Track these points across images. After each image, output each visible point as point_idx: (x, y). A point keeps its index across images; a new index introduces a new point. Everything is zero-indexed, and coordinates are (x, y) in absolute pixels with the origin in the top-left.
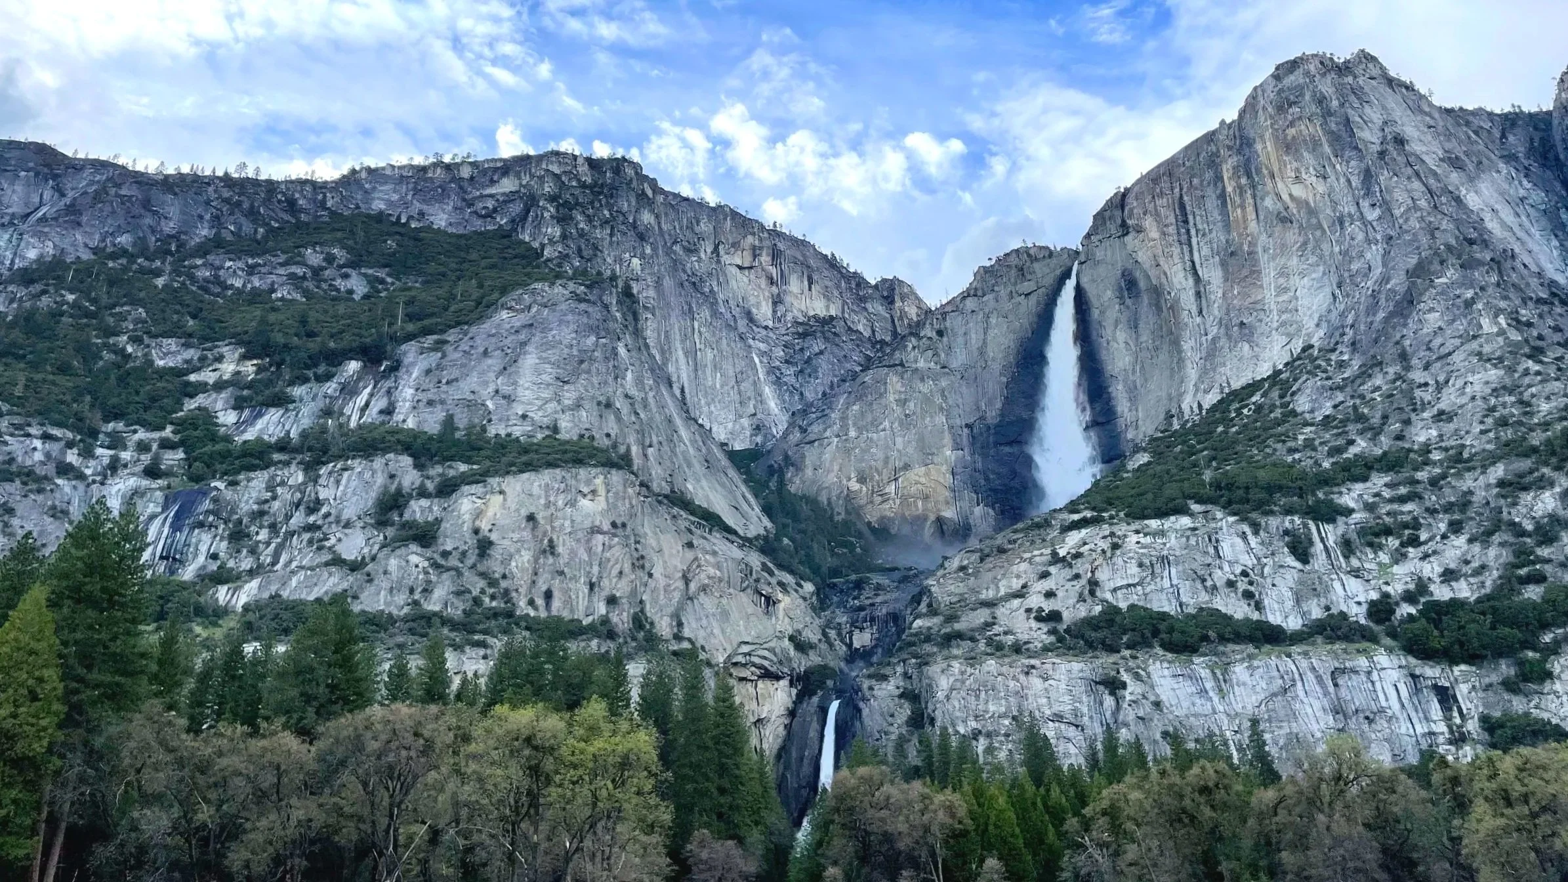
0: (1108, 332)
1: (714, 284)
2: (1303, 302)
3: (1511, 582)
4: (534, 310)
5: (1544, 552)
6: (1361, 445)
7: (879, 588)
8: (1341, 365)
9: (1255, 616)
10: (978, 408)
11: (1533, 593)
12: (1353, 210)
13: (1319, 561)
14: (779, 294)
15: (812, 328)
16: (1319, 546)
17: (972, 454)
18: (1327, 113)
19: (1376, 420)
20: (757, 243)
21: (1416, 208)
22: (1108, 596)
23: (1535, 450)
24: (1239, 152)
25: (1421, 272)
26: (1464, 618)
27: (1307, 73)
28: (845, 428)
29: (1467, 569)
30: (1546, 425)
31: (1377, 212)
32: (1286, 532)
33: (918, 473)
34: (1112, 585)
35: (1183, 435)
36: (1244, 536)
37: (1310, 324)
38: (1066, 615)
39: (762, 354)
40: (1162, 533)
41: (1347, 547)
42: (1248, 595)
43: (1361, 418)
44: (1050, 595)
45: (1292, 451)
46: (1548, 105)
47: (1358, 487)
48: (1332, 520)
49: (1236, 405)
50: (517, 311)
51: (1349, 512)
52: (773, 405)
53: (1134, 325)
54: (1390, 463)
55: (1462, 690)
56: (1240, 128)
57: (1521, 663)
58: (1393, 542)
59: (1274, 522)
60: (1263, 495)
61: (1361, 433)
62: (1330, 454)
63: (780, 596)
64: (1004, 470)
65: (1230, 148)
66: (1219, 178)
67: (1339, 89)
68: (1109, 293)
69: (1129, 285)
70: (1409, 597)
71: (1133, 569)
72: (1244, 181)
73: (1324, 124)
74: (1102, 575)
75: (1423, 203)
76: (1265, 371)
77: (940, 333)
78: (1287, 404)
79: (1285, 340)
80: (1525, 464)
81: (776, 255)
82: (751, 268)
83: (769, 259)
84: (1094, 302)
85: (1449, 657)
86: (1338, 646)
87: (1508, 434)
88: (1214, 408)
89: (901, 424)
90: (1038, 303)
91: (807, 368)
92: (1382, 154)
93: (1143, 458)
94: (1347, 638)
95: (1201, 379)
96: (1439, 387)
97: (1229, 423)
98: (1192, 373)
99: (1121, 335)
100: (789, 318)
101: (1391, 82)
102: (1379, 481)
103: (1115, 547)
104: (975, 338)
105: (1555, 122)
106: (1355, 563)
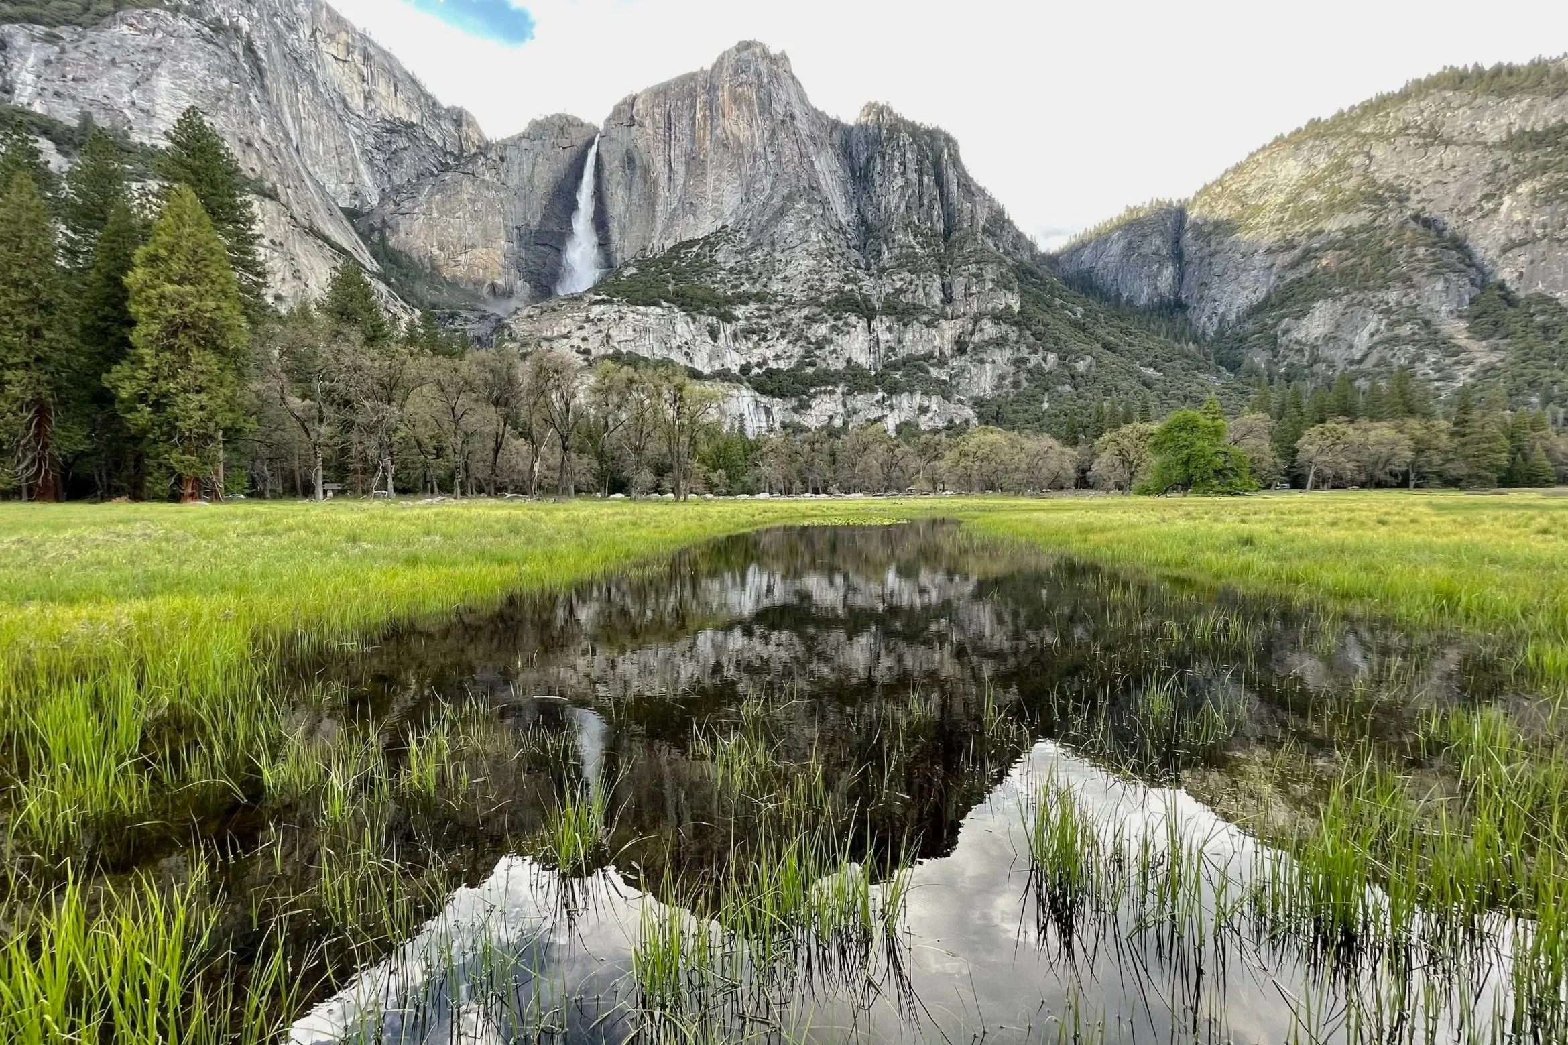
0: (613, 188)
1: (314, 65)
2: (727, 199)
3: (801, 364)
4: (159, 35)
5: (817, 352)
6: (747, 286)
7: (466, 320)
8: (742, 240)
9: (690, 365)
10: (525, 218)
11: (810, 370)
12: (762, 151)
13: (721, 342)
14: (369, 92)
15: (395, 128)
16: (722, 334)
17: (519, 247)
18: (760, 86)
19: (755, 275)
20: (350, 41)
21: (793, 161)
22: (616, 344)
23: (822, 304)
24: (708, 92)
25: (789, 198)
26: (782, 377)
27: (754, 54)
28: (429, 208)
29: (785, 356)
30: (828, 293)
31: (774, 156)
32: (708, 325)
33: (480, 251)
34: (618, 339)
35: (654, 261)
36: (687, 323)
37: (727, 213)
38: (593, 352)
39: (357, 137)
40: (646, 315)
41: (735, 337)
42: (687, 354)
43: (748, 271)
44: (584, 339)
45: (713, 282)
46: (851, 123)
47: (744, 307)
48: (730, 323)
49: (684, 251)
50: (140, 30)
51: (738, 319)
52: (367, 178)
53: (629, 188)
54: (759, 298)
55: (775, 410)
56: (711, 77)
57: (801, 400)
58: (755, 338)
59: (703, 318)
60: (699, 303)
61: (748, 279)
62: (732, 288)
63: (403, 315)
64: (539, 261)
65: (704, 88)
66: (693, 106)
67: (770, 71)
68: (617, 162)
69: (629, 161)
70: (759, 365)
71: (630, 332)
72: (707, 113)
73: (758, 91)
74: (613, 333)
75: (796, 159)
76: (700, 234)
77: (502, 159)
78: (711, 256)
79: (712, 219)
80: (818, 310)
81: (367, 57)
82: (345, 61)
83: (361, 58)
84: (607, 166)
85: (772, 394)
86: (726, 384)
87: (812, 294)
88: (671, 250)
89: (471, 216)
90: (571, 157)
91: (394, 158)
92: (783, 121)
93: (633, 271)
94: (730, 381)
95: (663, 231)
96: (787, 264)
97: (680, 260)
98: (659, 226)
99: (621, 192)
100: (378, 113)
101: (793, 78)
102: (753, 306)
103: (621, 318)
104: (526, 169)
105: (855, 132)
106: (737, 345)
